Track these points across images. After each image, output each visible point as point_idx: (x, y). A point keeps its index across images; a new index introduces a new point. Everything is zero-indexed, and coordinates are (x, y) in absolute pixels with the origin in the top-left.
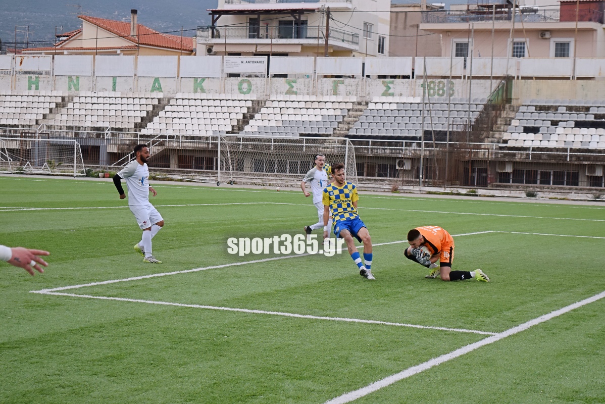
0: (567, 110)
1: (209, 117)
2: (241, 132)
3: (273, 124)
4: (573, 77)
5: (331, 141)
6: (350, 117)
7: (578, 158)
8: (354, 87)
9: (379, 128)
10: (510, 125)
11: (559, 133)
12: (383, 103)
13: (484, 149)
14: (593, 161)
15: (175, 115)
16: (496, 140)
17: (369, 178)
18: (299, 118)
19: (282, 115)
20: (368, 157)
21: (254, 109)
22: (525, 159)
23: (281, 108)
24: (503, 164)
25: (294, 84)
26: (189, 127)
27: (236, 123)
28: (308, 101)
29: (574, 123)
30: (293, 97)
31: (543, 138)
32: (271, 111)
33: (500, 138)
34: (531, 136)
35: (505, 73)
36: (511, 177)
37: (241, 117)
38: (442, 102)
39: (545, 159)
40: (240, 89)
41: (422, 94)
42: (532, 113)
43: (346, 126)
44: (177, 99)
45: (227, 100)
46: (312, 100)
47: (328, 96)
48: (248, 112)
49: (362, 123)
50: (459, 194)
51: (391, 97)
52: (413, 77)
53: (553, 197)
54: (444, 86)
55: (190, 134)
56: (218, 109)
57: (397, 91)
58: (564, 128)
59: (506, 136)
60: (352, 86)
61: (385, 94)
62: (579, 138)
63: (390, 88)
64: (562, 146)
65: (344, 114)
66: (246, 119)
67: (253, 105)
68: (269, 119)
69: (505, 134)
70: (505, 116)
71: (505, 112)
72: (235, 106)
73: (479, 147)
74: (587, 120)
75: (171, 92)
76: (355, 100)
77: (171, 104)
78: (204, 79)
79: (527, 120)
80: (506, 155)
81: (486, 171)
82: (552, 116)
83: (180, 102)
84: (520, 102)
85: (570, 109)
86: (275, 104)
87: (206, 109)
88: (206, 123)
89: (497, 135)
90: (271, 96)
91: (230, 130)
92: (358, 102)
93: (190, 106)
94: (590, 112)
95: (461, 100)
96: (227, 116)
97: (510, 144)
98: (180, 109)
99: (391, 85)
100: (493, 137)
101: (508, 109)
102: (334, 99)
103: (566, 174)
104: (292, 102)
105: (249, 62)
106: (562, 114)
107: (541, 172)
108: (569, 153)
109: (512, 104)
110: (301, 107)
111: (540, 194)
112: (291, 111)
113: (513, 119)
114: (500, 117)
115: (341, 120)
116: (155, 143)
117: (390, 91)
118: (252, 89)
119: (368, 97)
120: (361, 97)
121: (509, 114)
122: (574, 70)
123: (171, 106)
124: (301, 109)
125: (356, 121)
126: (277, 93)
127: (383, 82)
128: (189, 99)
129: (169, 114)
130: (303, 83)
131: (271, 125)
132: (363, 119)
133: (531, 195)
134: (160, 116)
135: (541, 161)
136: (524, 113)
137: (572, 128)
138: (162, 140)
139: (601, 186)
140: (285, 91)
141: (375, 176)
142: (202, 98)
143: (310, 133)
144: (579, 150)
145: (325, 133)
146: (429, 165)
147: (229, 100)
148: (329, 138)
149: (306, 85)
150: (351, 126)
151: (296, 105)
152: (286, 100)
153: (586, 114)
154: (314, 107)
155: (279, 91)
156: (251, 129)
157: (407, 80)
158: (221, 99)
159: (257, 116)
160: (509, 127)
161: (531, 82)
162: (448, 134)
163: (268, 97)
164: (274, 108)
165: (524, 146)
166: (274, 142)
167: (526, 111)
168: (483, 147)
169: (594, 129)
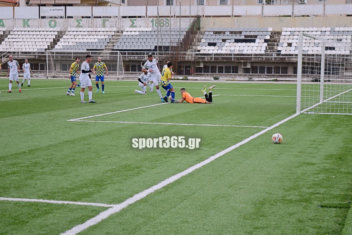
0: (230, 33)
1: (34, 41)
2: (53, 49)
3: (71, 44)
4: (232, 15)
5: (104, 53)
6: (113, 39)
7: (238, 59)
8: (114, 23)
9: (131, 45)
10: (200, 42)
11: (227, 46)
12: (131, 31)
13: (188, 55)
14: (245, 60)
15: (14, 40)
16: (194, 50)
17: (128, 72)
18: (85, 40)
19: (75, 39)
20: (127, 61)
21: (59, 36)
22: (210, 60)
23: (74, 35)
24: (199, 63)
25: (80, 22)
26: (23, 47)
27: (50, 44)
28: (89, 31)
29: (234, 40)
30: (81, 29)
31: (218, 48)
32: (68, 37)
33: (196, 49)
34: (212, 47)
35: (197, 14)
36: (203, 70)
37: (52, 41)
38: (163, 30)
39: (220, 60)
40: (49, 25)
41: (152, 26)
42: (212, 35)
43: (112, 44)
44: (14, 31)
45: (43, 31)
46: (92, 31)
47: (100, 28)
48: (56, 38)
49: (120, 43)
50: (178, 79)
51: (135, 28)
52: (147, 17)
53: (228, 79)
54: (164, 21)
55: (24, 50)
56: (39, 36)
57: (138, 25)
58: (229, 43)
59: (199, 48)
60: (113, 22)
61: (132, 26)
62: (237, 48)
63: (134, 23)
64: (229, 52)
65: (110, 38)
66: (55, 42)
67: (58, 34)
68: (68, 41)
69: (199, 47)
70: (197, 37)
71: (197, 35)
72: (48, 34)
73: (185, 54)
74: (241, 38)
75: (10, 27)
76: (115, 30)
77: (11, 34)
78: (29, 20)
79: (210, 39)
80: (200, 58)
81: (189, 67)
82: (222, 37)
83: (16, 33)
84: (204, 30)
85: (231, 32)
86: (71, 33)
87: (31, 36)
88: (33, 45)
89: (194, 48)
90: (68, 29)
91: (47, 48)
92: (117, 31)
93: (22, 35)
94: (242, 34)
95: (173, 29)
96: (44, 40)
97: (202, 52)
98: (17, 37)
99: (134, 22)
100: (192, 49)
101: (199, 34)
102: (103, 29)
103: (231, 67)
104: (80, 31)
105: (54, 10)
106: (228, 35)
107: (218, 67)
108: (233, 56)
109: (201, 30)
110: (86, 34)
111: (221, 78)
112: (80, 37)
113: (202, 38)
114: (195, 38)
115: (109, 41)
116: (5, 56)
117: (134, 25)
118: (57, 24)
119: (122, 28)
120: (118, 28)
121: (200, 36)
122: (233, 11)
123: (11, 35)
124: (85, 35)
125: (117, 42)
126: (71, 27)
127: (130, 20)
128: (21, 31)
129: (10, 40)
130: (85, 21)
131: (70, 45)
132: (121, 40)
133: (216, 79)
134: (5, 41)
135: (219, 61)
136: (207, 35)
137: (233, 43)
138: (9, 54)
139: (250, 73)
140: (75, 26)
141: (129, 71)
142: (29, 30)
143: (92, 48)
144: (238, 55)
145: (100, 48)
146: (161, 65)
147: (44, 31)
148: (103, 51)
149: (87, 22)
150: (114, 44)
151: (82, 33)
152: (77, 31)
153: (240, 35)
154: (93, 34)
155: (72, 26)
156: (59, 47)
157: (143, 18)
158: (40, 30)
159: (61, 40)
160: (200, 43)
161: (210, 19)
162: (170, 47)
163: (66, 29)
164: (70, 35)
165: (209, 53)
166: (73, 54)
167: (208, 34)
168: (187, 54)
169: (245, 43)
